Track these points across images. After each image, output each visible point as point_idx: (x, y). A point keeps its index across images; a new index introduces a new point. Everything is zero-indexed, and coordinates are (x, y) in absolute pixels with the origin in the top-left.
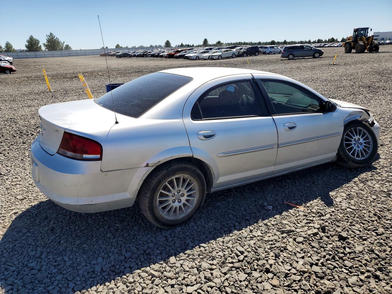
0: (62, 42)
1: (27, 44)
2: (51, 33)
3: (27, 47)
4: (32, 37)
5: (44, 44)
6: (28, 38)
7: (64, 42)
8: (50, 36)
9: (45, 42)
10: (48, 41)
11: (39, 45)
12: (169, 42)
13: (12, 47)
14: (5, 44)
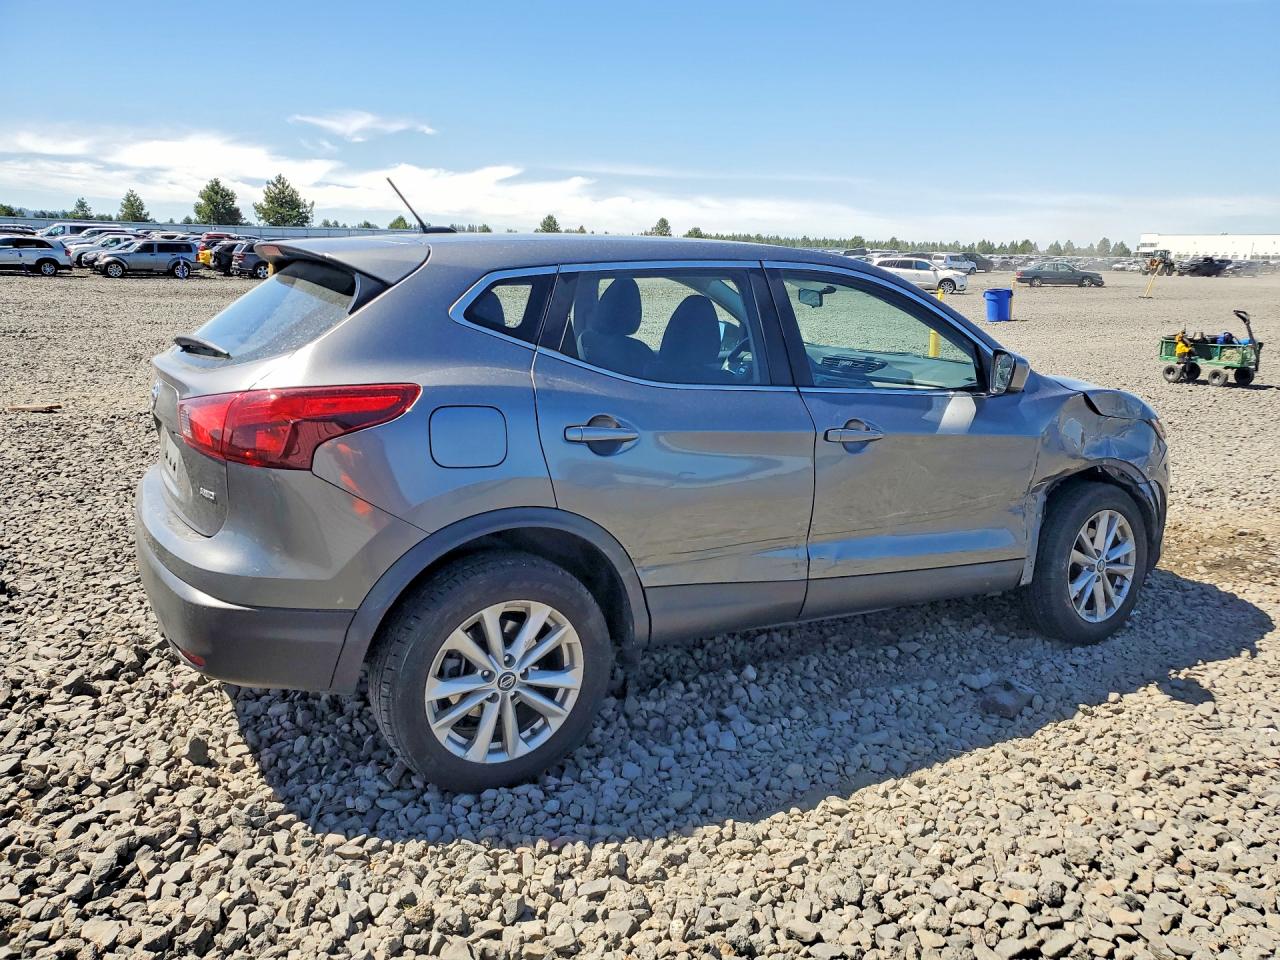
0: (308, 203)
1: (202, 202)
2: (279, 179)
3: (198, 209)
4: (217, 183)
5: (258, 208)
6: (203, 185)
7: (313, 203)
8: (275, 185)
9: (260, 198)
10: (271, 199)
12: (555, 222)
13: (143, 209)
14: (124, 196)
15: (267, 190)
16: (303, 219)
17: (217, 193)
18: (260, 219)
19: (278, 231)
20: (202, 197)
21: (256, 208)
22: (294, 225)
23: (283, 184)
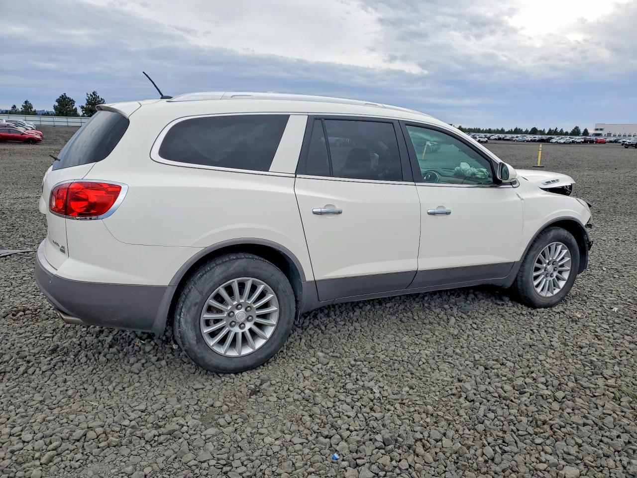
1: (57, 104)
4: (65, 95)
6: (58, 96)
8: (92, 96)
9: (84, 103)
10: (89, 103)
11: (74, 108)
13: (32, 108)
14: (23, 102)
15: (88, 98)
17: (65, 100)
20: (57, 101)
21: (81, 107)
23: (95, 95)
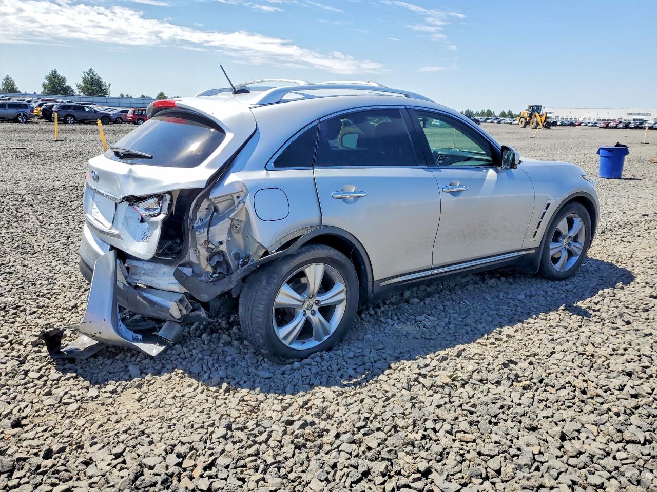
0: (107, 84)
1: (47, 82)
3: (45, 86)
4: (55, 72)
5: (79, 86)
6: (48, 73)
7: (110, 85)
8: (88, 74)
9: (80, 80)
10: (86, 81)
13: (14, 86)
14: (4, 78)
15: (83, 76)
16: (104, 93)
17: (55, 78)
18: (80, 92)
19: (90, 99)
20: (46, 79)
21: (78, 86)
22: (100, 96)
23: (93, 73)
